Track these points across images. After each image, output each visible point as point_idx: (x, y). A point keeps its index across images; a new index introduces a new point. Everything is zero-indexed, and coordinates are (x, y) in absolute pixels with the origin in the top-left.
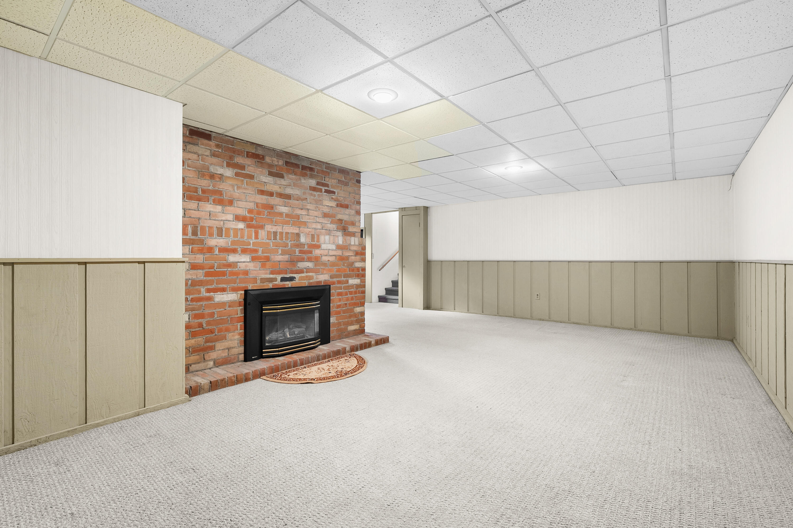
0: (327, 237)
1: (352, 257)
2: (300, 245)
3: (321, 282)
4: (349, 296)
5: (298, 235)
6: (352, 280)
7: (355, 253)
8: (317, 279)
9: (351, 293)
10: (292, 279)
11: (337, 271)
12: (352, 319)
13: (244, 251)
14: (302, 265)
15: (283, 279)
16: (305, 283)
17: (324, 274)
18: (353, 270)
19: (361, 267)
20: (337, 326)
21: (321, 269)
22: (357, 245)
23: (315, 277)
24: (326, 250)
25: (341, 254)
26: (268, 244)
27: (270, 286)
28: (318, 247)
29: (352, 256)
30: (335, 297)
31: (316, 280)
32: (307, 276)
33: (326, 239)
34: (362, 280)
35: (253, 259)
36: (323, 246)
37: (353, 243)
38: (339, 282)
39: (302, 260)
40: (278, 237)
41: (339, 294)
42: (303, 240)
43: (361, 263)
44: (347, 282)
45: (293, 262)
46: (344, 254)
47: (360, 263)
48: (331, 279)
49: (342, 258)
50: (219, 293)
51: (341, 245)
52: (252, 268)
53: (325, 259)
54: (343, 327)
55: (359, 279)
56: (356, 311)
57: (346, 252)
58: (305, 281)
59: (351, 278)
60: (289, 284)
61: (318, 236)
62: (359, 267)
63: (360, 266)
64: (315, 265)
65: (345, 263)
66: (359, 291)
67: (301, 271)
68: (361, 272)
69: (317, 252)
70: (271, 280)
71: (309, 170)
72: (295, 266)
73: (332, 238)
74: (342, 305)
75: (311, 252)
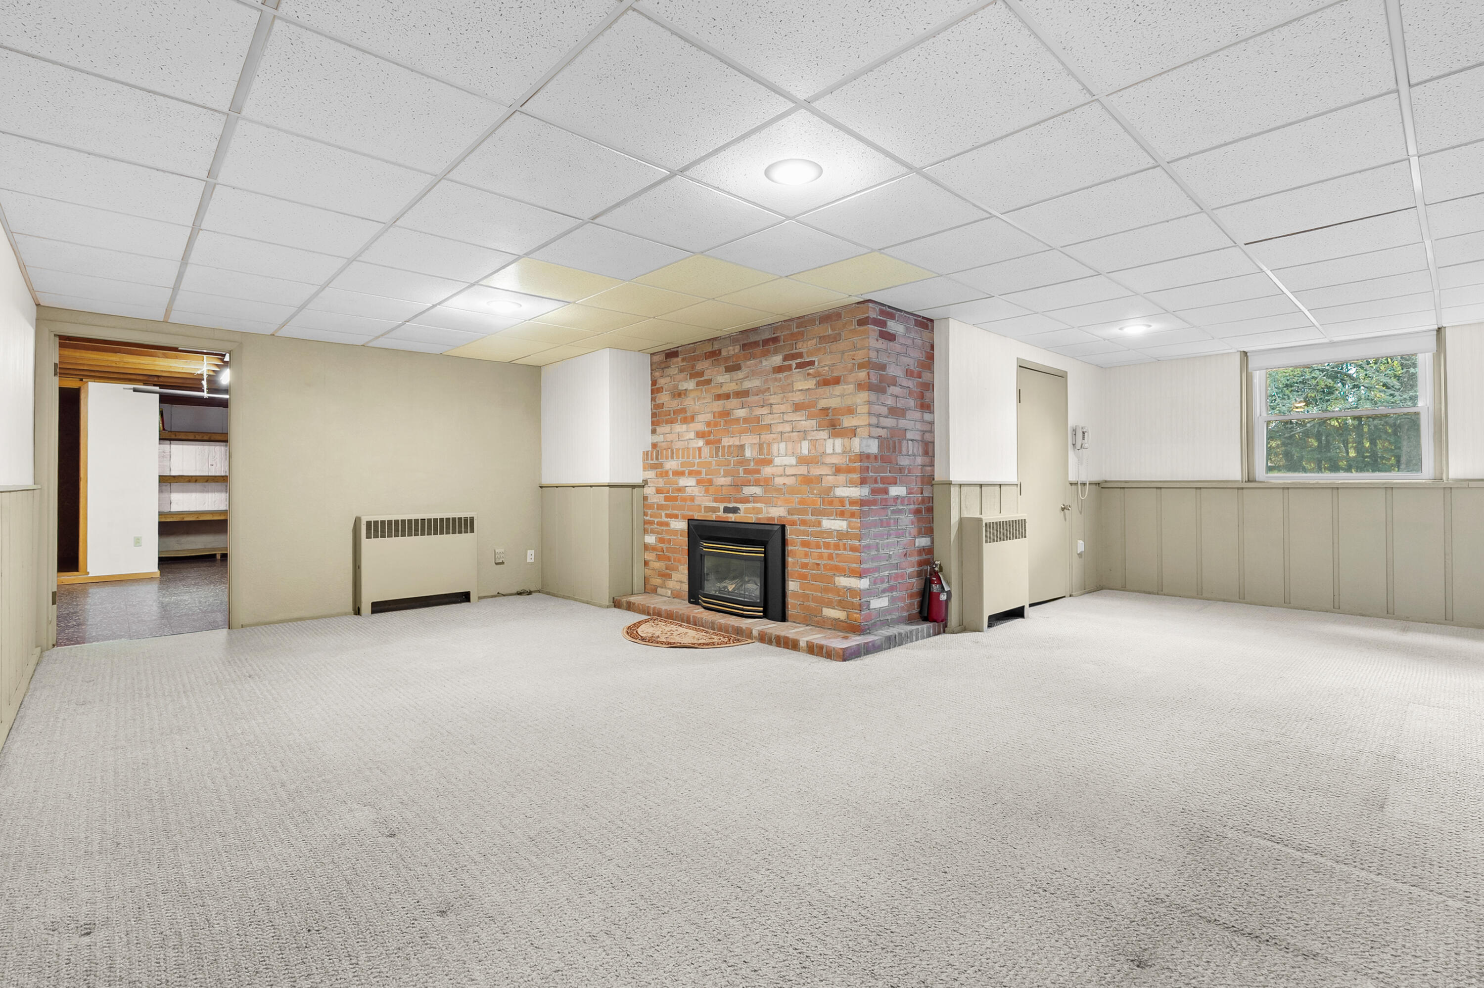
0: (782, 445)
1: (828, 477)
2: (743, 462)
3: (773, 519)
4: (823, 550)
5: (742, 447)
6: (828, 521)
7: (834, 469)
8: (768, 513)
9: (827, 546)
10: (735, 510)
11: (800, 503)
12: (830, 596)
13: (691, 473)
14: (748, 491)
15: (727, 510)
16: (752, 518)
17: (778, 507)
18: (831, 503)
19: (847, 497)
20: (801, 599)
21: (775, 497)
22: (839, 454)
23: (764, 510)
24: (781, 466)
25: (806, 473)
26: (710, 463)
27: (713, 517)
28: (769, 462)
29: (827, 475)
30: (797, 548)
31: (766, 515)
32: (754, 508)
33: (781, 448)
34: (852, 524)
35: (699, 482)
36: (777, 461)
37: (829, 450)
38: (804, 522)
39: (748, 484)
40: (720, 454)
41: (805, 544)
42: (748, 453)
43: (848, 488)
44: (819, 524)
45: (737, 486)
46: (811, 473)
47: (845, 488)
48: (789, 515)
49: (807, 480)
50: (673, 519)
51: (807, 457)
52: (697, 494)
53: (779, 481)
54: (813, 605)
55: (845, 521)
56: (840, 583)
57: (814, 468)
58: (752, 515)
59: (826, 518)
60: (732, 517)
61: (769, 445)
62: (844, 497)
63: (847, 495)
64: (765, 492)
65: (814, 490)
66: (845, 544)
67: (745, 500)
68: (848, 506)
69: (767, 471)
70: (715, 510)
71: (773, 343)
72: (739, 493)
73: (790, 445)
74: (810, 565)
75: (758, 472)
